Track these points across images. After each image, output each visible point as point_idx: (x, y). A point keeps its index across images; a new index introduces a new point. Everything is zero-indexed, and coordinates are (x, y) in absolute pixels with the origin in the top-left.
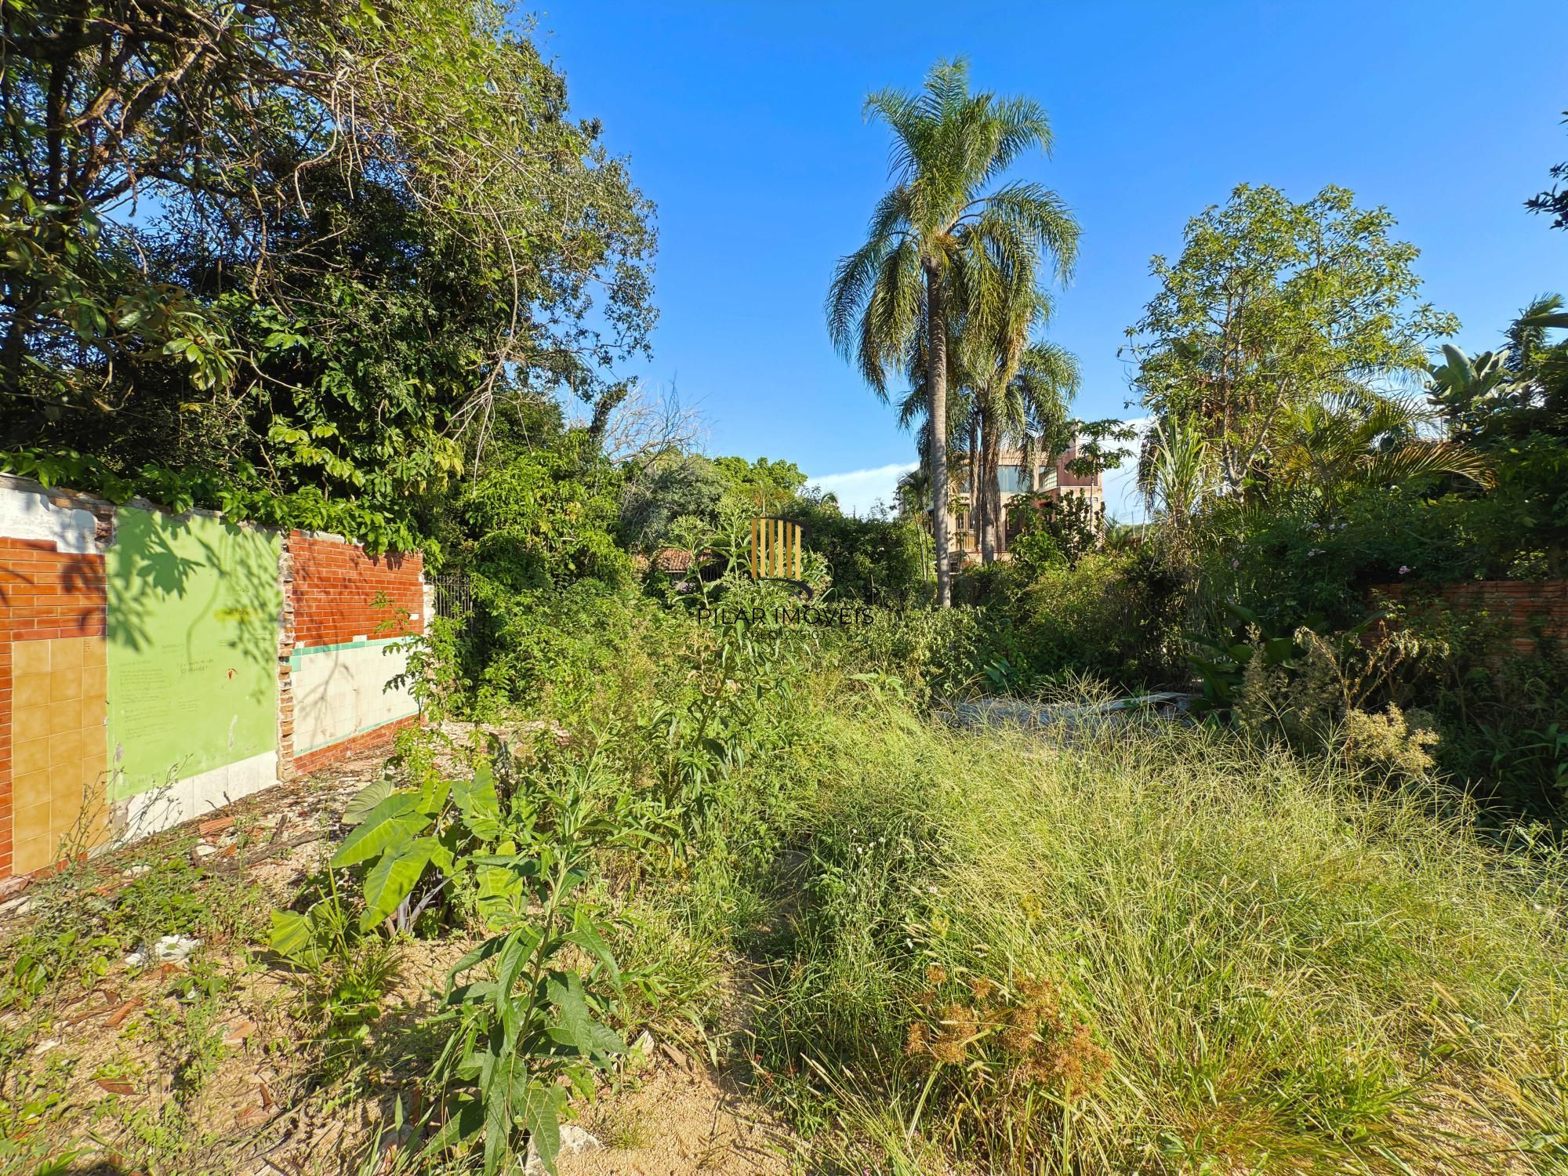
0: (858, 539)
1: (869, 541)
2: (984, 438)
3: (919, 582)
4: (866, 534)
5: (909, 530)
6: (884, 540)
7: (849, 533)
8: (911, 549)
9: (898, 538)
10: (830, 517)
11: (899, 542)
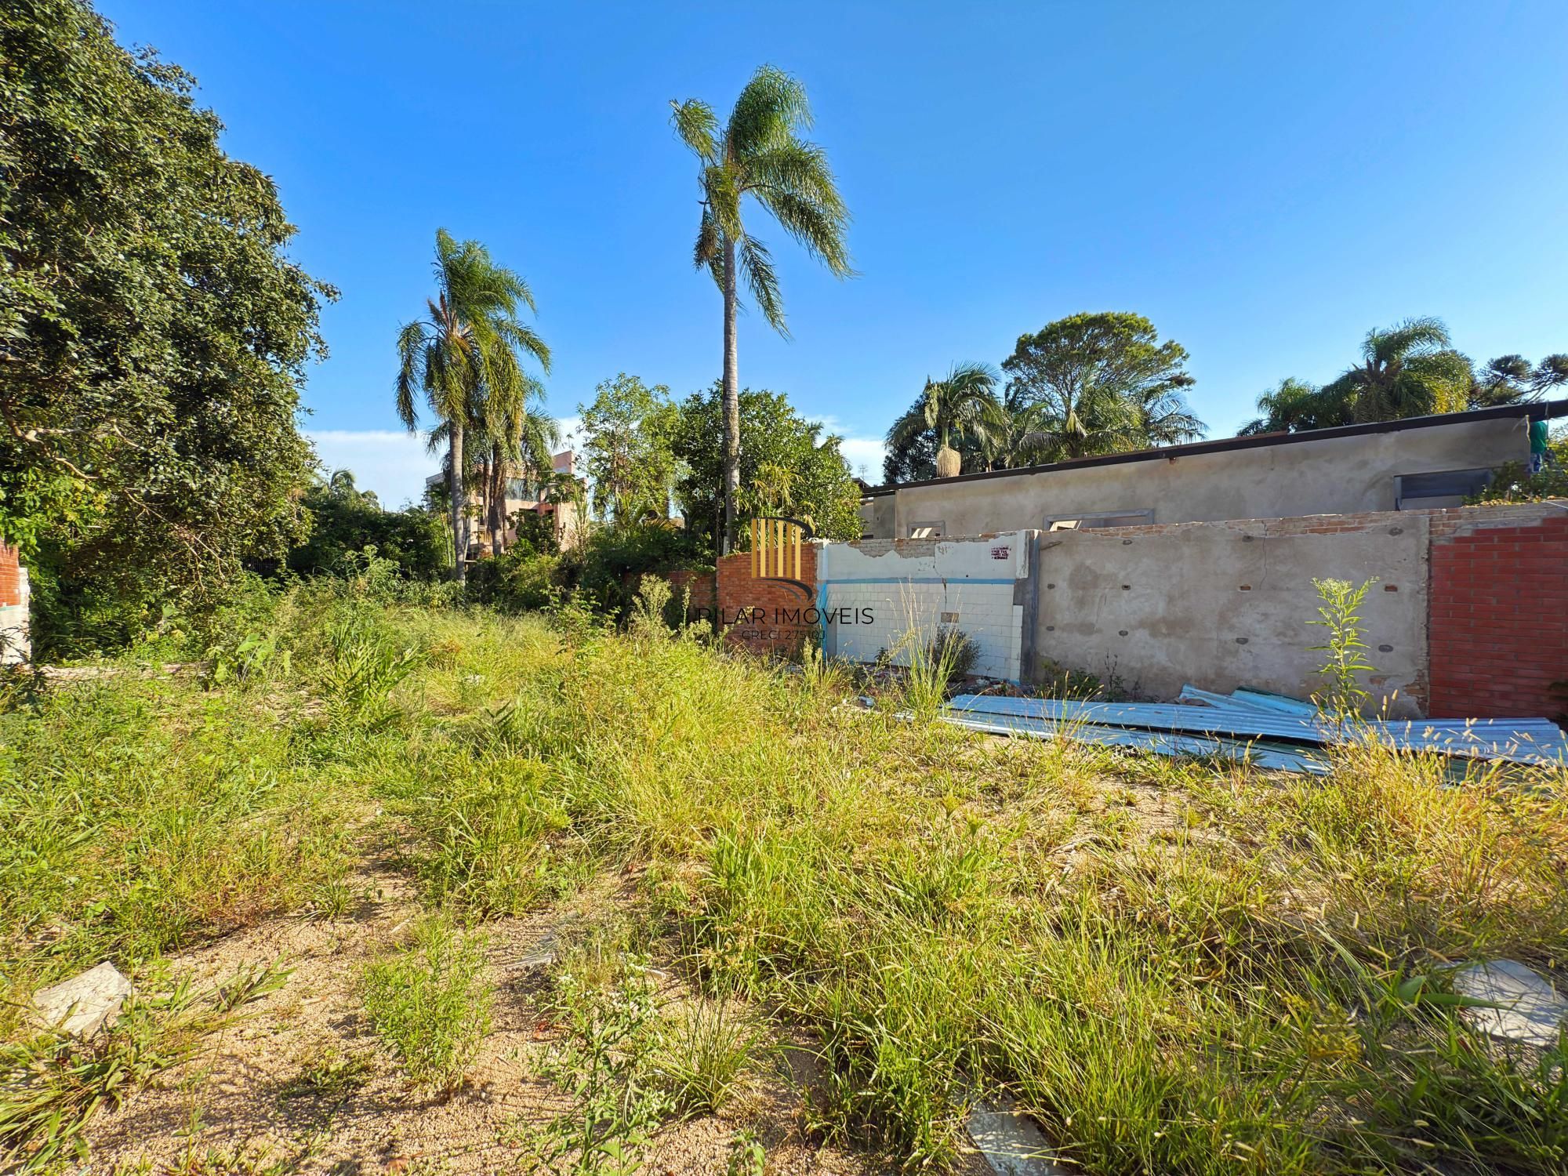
0: (388, 531)
1: (398, 534)
2: (494, 466)
3: (445, 568)
4: (396, 527)
5: (436, 526)
6: (412, 532)
7: (380, 525)
8: (437, 541)
9: (426, 531)
10: (360, 511)
11: (427, 535)
